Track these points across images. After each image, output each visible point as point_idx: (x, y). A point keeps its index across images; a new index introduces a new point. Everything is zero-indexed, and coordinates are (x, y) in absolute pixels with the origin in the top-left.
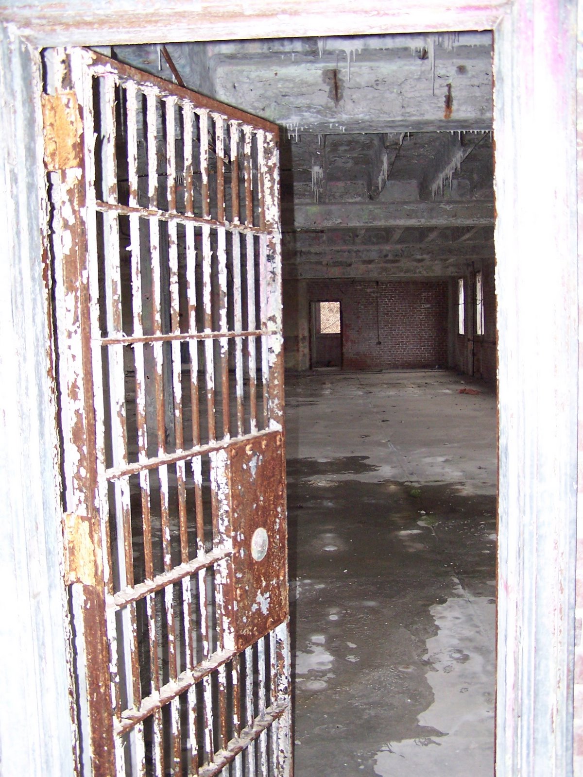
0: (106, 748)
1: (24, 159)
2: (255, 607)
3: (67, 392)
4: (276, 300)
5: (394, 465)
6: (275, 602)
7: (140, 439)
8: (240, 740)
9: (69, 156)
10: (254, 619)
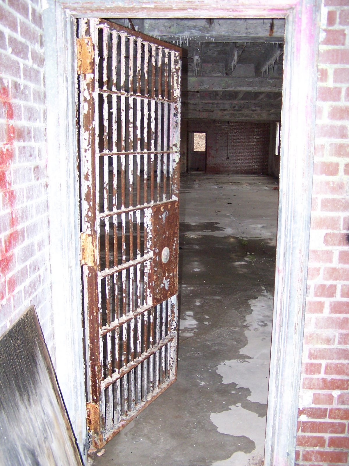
0: (96, 341)
1: (71, 71)
2: (162, 285)
3: (84, 177)
4: (177, 136)
5: (233, 228)
6: (171, 284)
7: (114, 200)
8: (153, 349)
9: (88, 68)
10: (162, 291)
